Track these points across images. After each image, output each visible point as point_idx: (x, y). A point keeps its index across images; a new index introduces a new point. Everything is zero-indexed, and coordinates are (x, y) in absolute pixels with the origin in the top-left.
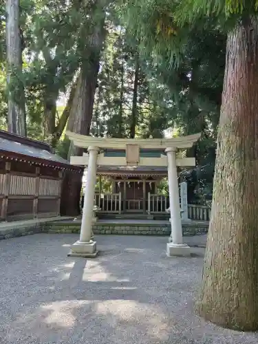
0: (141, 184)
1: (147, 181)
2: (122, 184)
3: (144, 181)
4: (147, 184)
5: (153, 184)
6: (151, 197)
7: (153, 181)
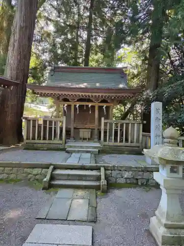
0: (93, 107)
1: (101, 104)
2: (69, 107)
3: (97, 105)
4: (100, 108)
5: (107, 108)
6: (106, 124)
7: (108, 105)
